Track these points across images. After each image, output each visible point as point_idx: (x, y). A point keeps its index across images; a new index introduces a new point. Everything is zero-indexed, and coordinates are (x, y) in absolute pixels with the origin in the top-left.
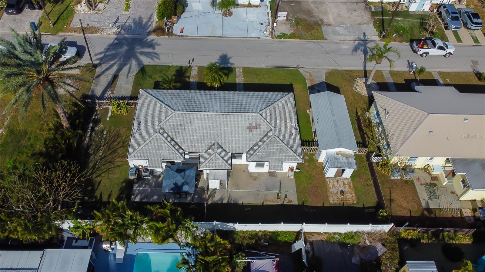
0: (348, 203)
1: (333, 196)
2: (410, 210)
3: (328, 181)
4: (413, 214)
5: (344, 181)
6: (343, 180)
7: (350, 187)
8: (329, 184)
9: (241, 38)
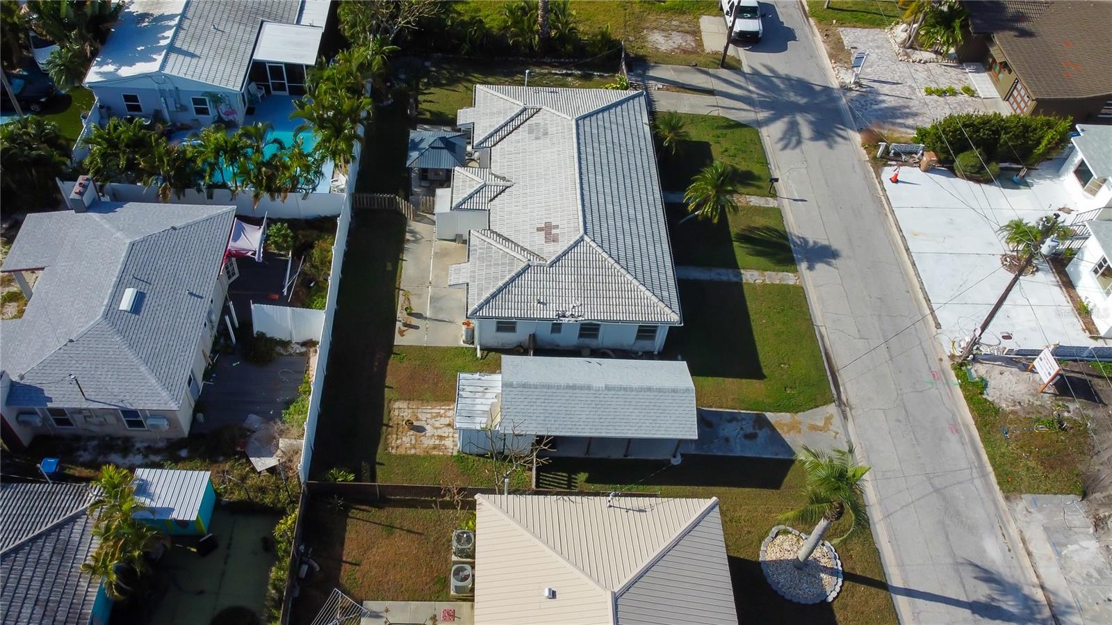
0: (390, 436)
1: (410, 411)
2: (359, 565)
3: (452, 407)
4: (345, 567)
5: (451, 439)
6: (453, 437)
7: (434, 448)
8: (443, 407)
9: (923, 289)
